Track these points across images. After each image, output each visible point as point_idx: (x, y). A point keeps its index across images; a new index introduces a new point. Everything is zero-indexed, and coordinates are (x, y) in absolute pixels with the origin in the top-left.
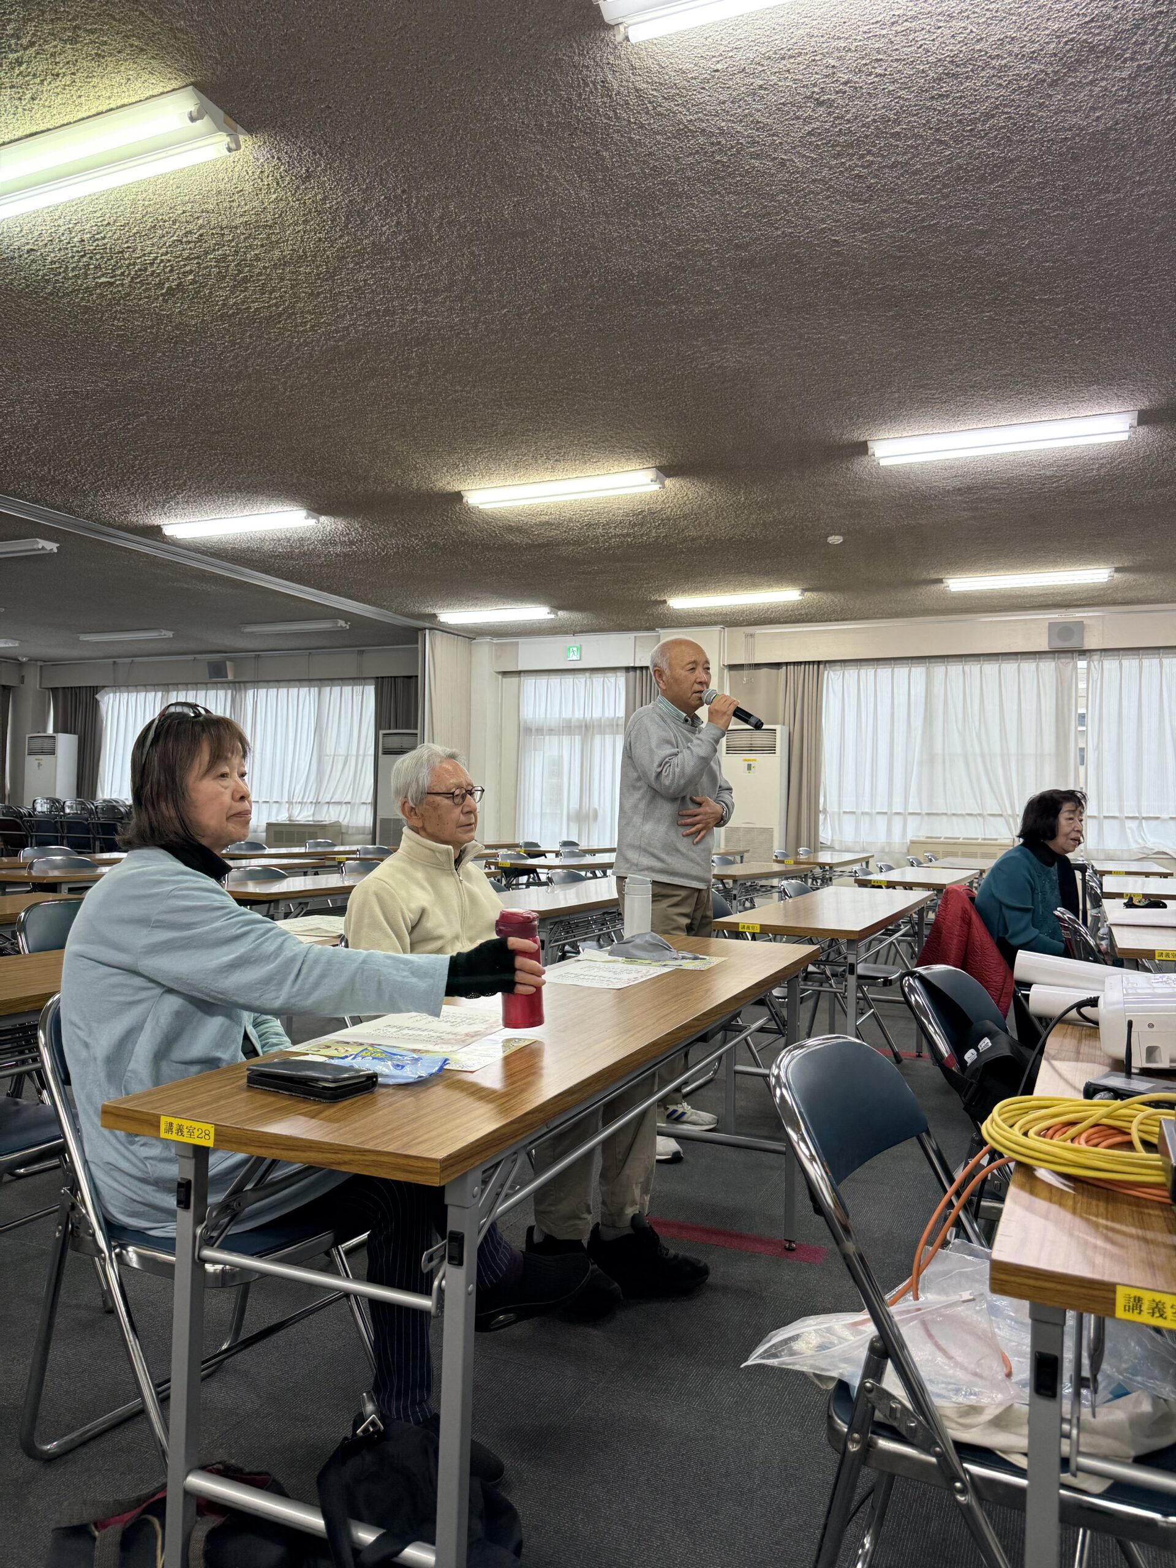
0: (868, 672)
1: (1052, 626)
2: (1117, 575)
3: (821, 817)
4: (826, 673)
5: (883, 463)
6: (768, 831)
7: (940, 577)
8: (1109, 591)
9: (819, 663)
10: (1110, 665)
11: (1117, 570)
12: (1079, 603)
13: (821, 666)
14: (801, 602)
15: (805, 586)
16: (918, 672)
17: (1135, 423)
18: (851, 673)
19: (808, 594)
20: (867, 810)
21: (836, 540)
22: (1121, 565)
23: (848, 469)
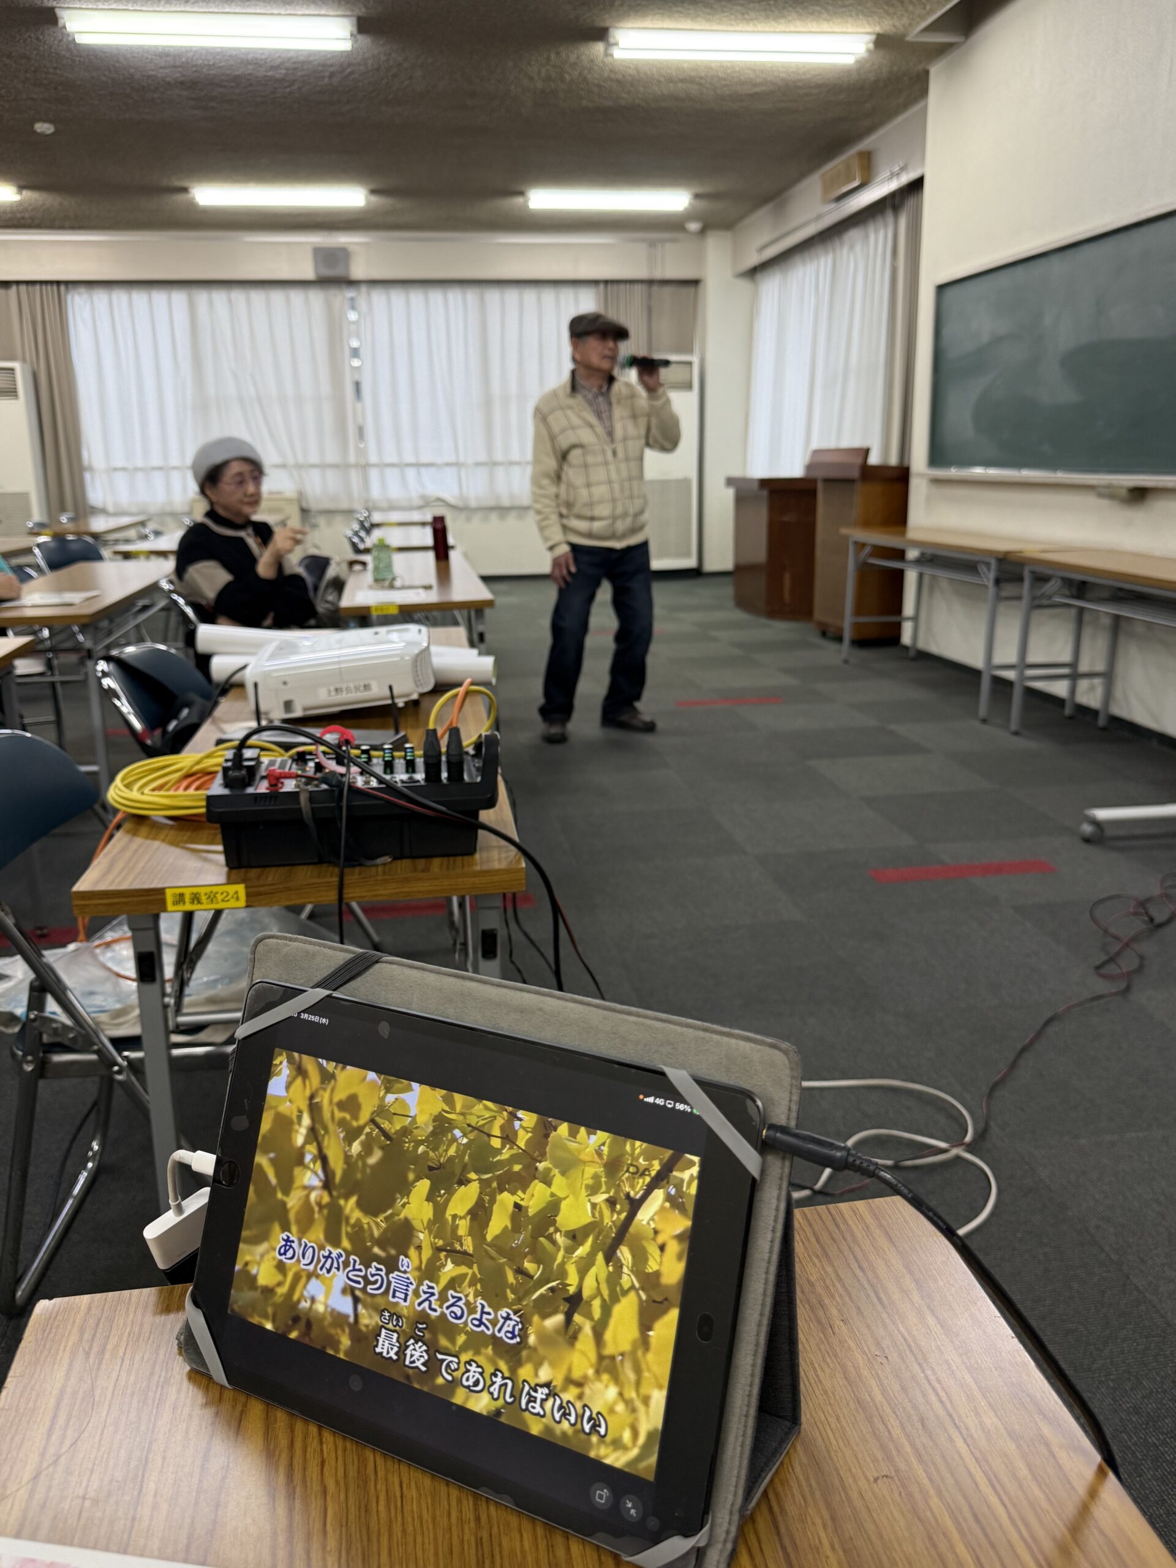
0: (120, 297)
1: (316, 250)
2: (373, 198)
3: (87, 476)
4: (69, 297)
5: (81, 39)
6: (24, 497)
7: (185, 184)
8: (369, 215)
9: (58, 283)
10: (378, 297)
11: (373, 192)
12: (339, 226)
13: (62, 288)
14: (19, 203)
15: (22, 183)
16: (179, 297)
17: (355, 31)
18: (101, 297)
19: (27, 194)
20: (140, 463)
21: (44, 128)
22: (374, 187)
23: (38, 39)
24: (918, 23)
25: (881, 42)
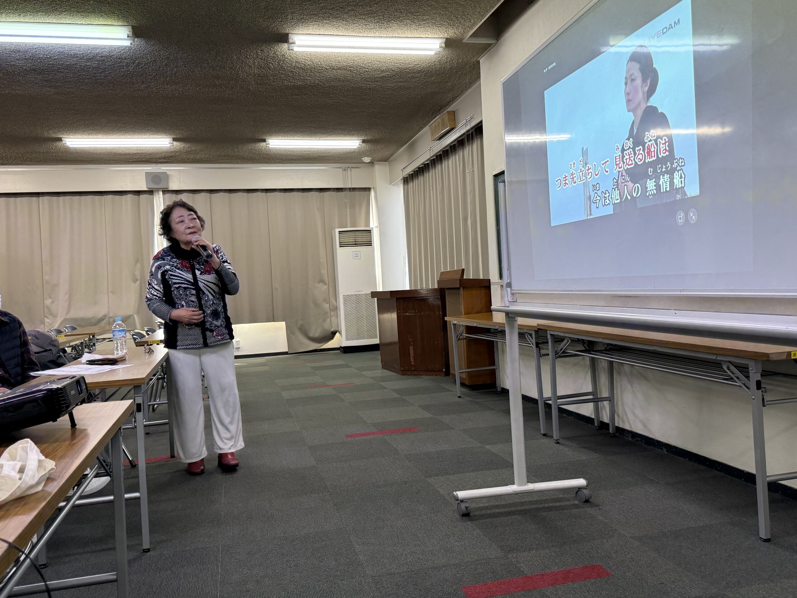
1: (147, 174)
2: (175, 143)
7: (58, 137)
8: (177, 154)
11: (175, 140)
12: (162, 160)
17: (131, 34)
22: (175, 137)
24: (469, 31)
25: (449, 43)
